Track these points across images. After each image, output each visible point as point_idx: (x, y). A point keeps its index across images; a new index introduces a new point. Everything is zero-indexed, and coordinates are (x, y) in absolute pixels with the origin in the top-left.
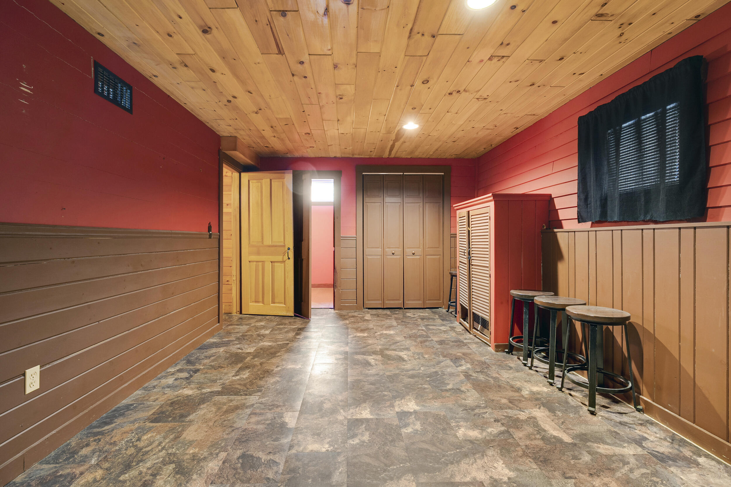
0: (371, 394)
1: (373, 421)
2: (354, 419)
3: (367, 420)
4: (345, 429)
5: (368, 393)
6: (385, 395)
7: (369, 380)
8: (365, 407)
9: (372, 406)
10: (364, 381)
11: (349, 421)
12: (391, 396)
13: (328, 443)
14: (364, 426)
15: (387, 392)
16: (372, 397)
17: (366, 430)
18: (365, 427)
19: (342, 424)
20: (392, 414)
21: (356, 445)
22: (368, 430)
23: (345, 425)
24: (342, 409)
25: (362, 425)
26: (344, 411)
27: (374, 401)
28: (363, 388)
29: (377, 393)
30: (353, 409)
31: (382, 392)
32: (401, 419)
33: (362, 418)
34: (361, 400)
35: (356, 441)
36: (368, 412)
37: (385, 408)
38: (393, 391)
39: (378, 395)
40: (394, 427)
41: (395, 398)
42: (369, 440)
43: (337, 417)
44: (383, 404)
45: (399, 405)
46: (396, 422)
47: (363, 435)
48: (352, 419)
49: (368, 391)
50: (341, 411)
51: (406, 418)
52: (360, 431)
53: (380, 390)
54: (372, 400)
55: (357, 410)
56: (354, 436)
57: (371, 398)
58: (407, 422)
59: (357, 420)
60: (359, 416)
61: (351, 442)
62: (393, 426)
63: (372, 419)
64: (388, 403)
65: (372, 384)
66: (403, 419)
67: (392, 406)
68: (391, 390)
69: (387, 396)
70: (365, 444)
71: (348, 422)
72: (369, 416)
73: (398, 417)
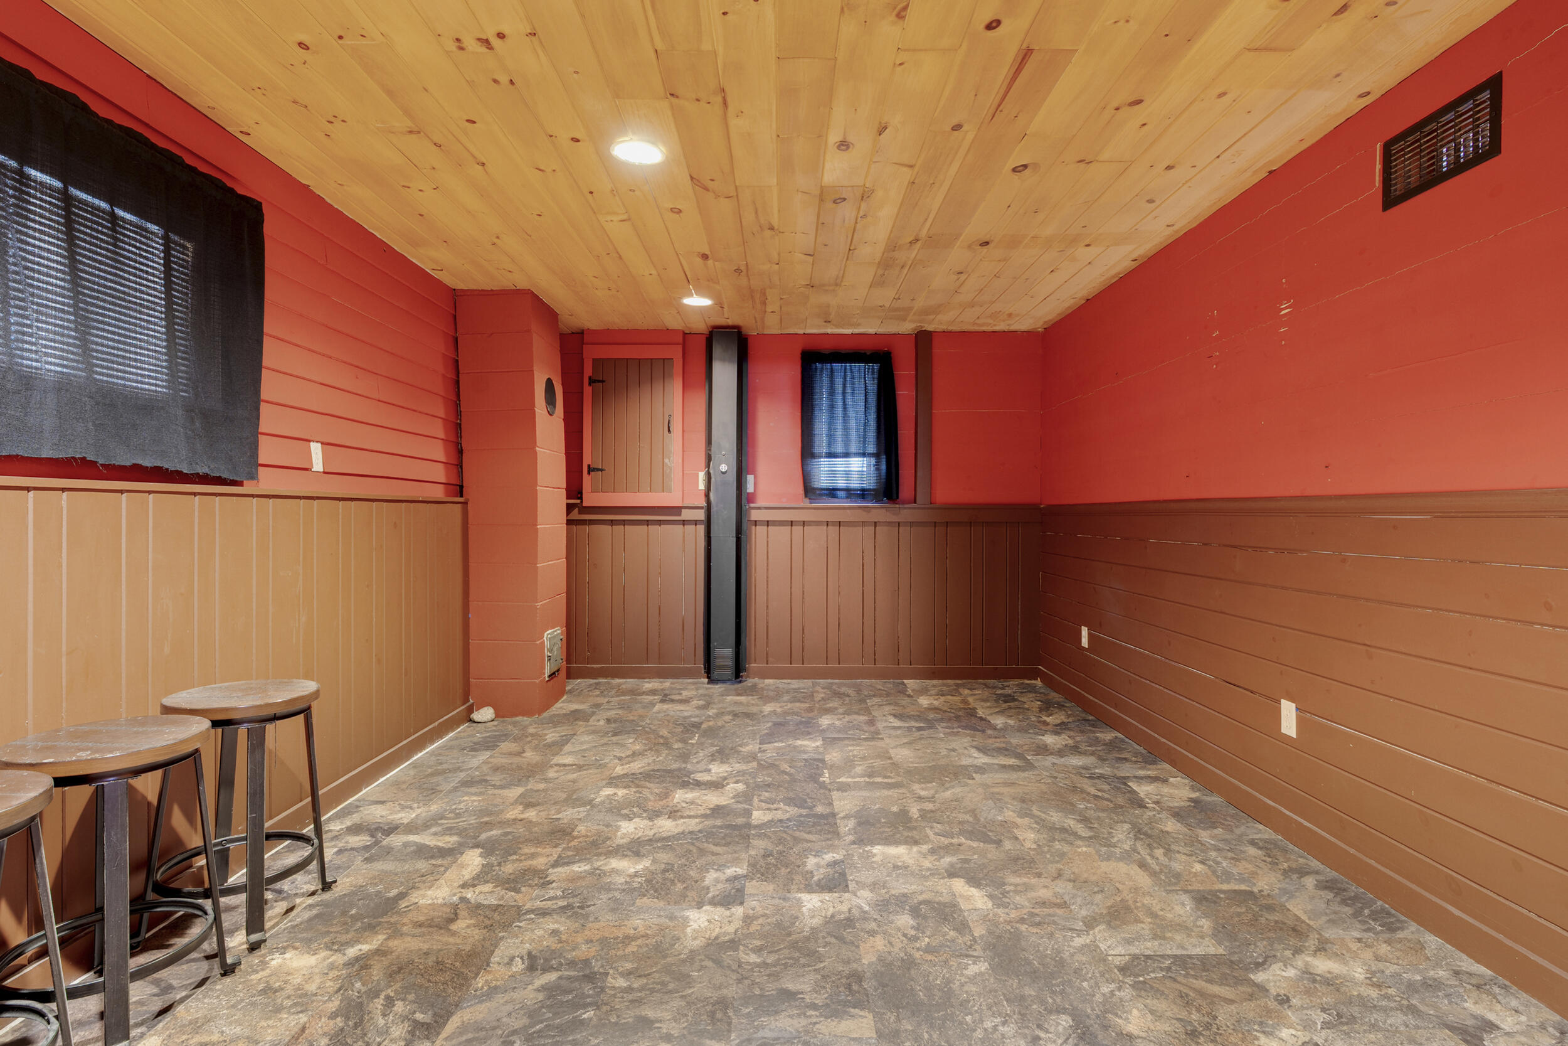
0: (797, 955)
1: (797, 887)
2: (835, 892)
3: (809, 889)
4: (851, 875)
5: (803, 961)
6: (758, 950)
7: (799, 1015)
8: (813, 917)
9: (797, 918)
10: (814, 1007)
11: (846, 889)
12: (741, 948)
13: (875, 855)
14: (815, 878)
15: (748, 963)
16: (794, 946)
17: (812, 872)
18: (813, 877)
19: (857, 883)
20: (753, 901)
21: (829, 852)
22: (807, 871)
23: (851, 881)
24: (866, 912)
25: (819, 880)
26: (860, 908)
27: (789, 934)
28: (819, 977)
29: (779, 959)
30: (840, 913)
31: (765, 965)
32: (738, 890)
33: (820, 894)
34: (824, 937)
35: (829, 857)
36: (806, 904)
37: (767, 912)
38: (729, 967)
39: (776, 952)
40: (759, 876)
41: (733, 944)
42: (808, 858)
43: (872, 895)
44: (769, 924)
45: (730, 922)
46: (751, 887)
47: (818, 866)
48: (839, 892)
49: (804, 966)
50: (867, 908)
51: (727, 893)
52: (822, 870)
53: (768, 972)
54: (794, 937)
55: (831, 909)
56: (834, 864)
57: (797, 943)
58: (730, 884)
59: (830, 890)
60: (827, 896)
61: (837, 857)
62: (759, 878)
63: (799, 890)
64: (755, 927)
65: (789, 996)
66: (734, 891)
67: (748, 919)
68: (733, 971)
69: (751, 950)
70: (813, 853)
71: (847, 886)
72: (805, 897)
73: (743, 896)
